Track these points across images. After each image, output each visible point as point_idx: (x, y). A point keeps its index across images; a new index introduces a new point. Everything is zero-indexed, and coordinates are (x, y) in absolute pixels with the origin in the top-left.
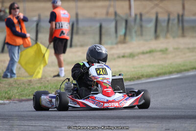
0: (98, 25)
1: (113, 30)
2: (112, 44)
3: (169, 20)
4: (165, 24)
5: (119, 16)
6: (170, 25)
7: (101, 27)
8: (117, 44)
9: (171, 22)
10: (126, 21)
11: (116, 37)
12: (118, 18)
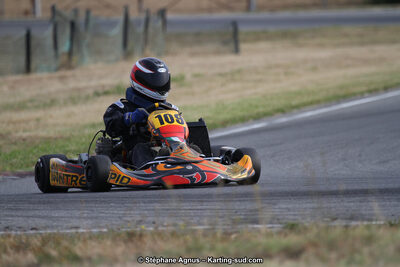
0: (23, 33)
1: (50, 42)
2: (49, 70)
3: (147, 21)
4: (141, 29)
5: (60, 15)
6: (151, 30)
7: (28, 36)
8: (58, 69)
9: (151, 24)
10: (73, 25)
11: (56, 56)
12: (57, 18)
